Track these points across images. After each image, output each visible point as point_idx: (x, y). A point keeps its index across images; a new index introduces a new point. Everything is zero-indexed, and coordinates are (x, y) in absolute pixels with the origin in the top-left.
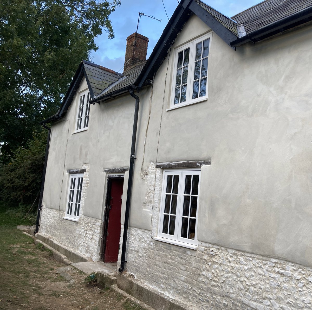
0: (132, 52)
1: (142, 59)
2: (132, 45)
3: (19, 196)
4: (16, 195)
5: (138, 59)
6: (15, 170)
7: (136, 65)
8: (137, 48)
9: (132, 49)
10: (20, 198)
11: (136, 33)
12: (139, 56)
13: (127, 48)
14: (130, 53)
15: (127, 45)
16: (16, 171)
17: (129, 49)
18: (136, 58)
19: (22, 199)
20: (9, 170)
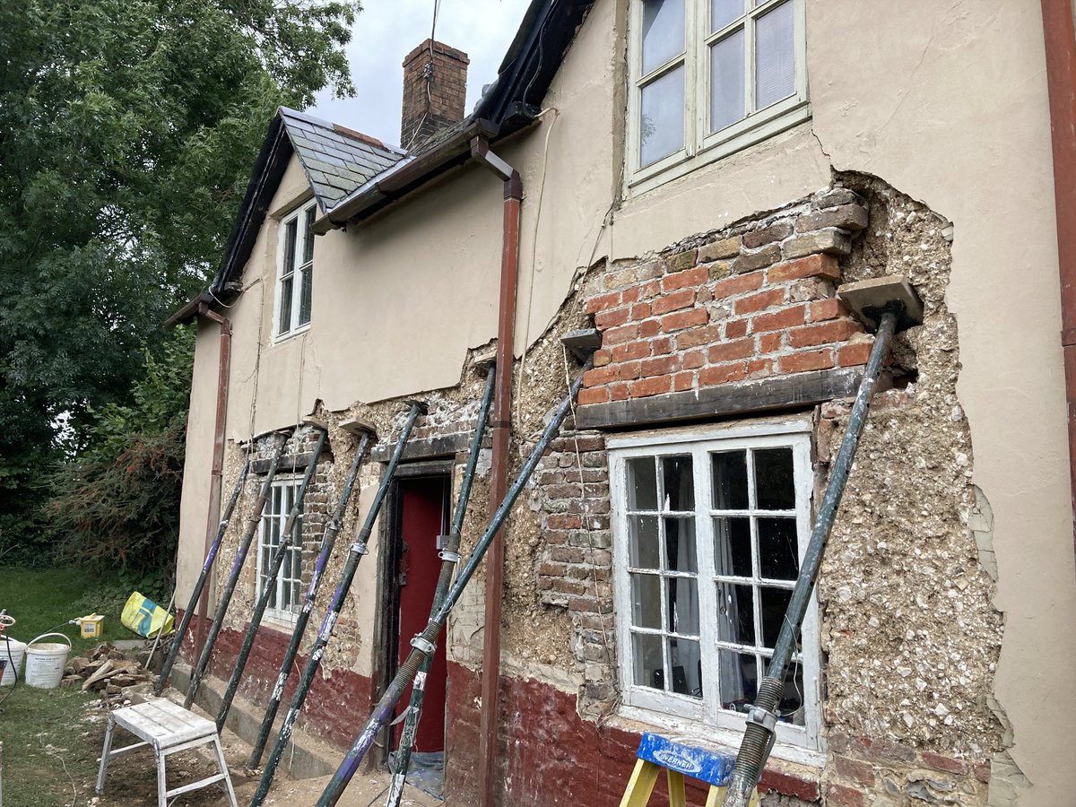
0: (423, 97)
1: (452, 116)
2: (420, 78)
3: (116, 552)
4: (107, 548)
5: (441, 118)
6: (100, 476)
7: (435, 136)
8: (436, 85)
9: (421, 89)
10: (117, 558)
11: (431, 41)
12: (444, 108)
13: (406, 88)
14: (415, 103)
15: (406, 79)
16: (103, 478)
17: (412, 91)
18: (434, 116)
19: (125, 561)
20: (85, 478)
